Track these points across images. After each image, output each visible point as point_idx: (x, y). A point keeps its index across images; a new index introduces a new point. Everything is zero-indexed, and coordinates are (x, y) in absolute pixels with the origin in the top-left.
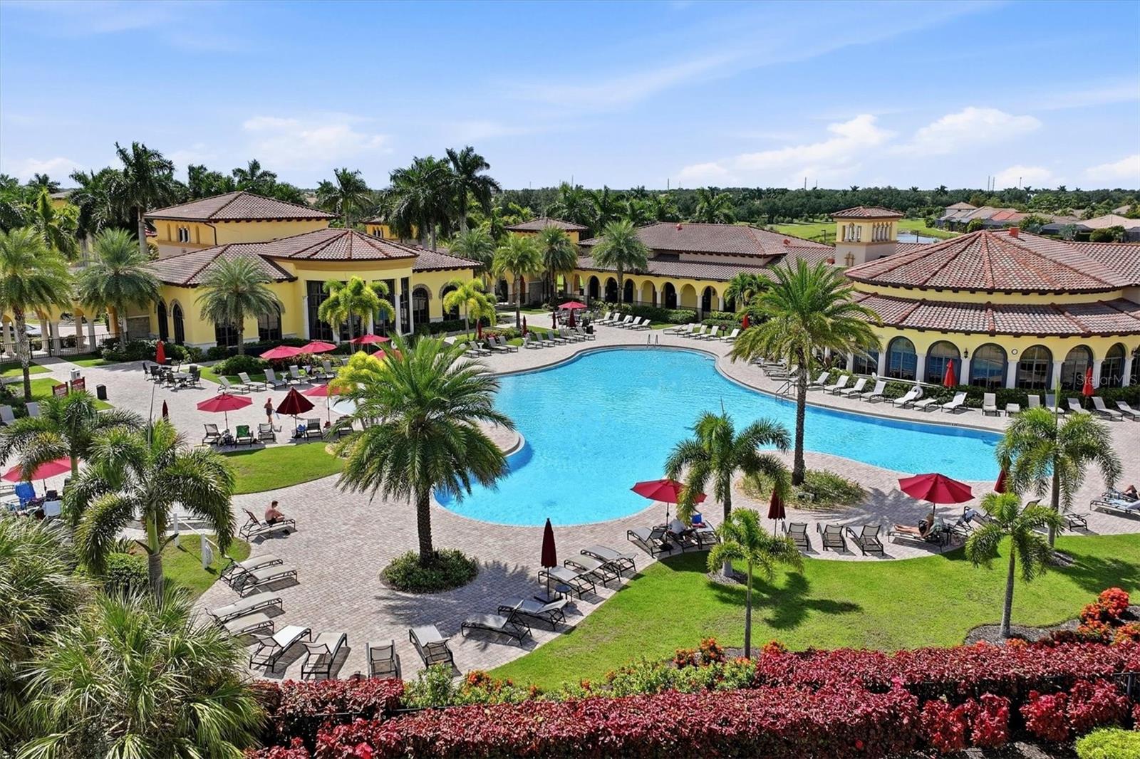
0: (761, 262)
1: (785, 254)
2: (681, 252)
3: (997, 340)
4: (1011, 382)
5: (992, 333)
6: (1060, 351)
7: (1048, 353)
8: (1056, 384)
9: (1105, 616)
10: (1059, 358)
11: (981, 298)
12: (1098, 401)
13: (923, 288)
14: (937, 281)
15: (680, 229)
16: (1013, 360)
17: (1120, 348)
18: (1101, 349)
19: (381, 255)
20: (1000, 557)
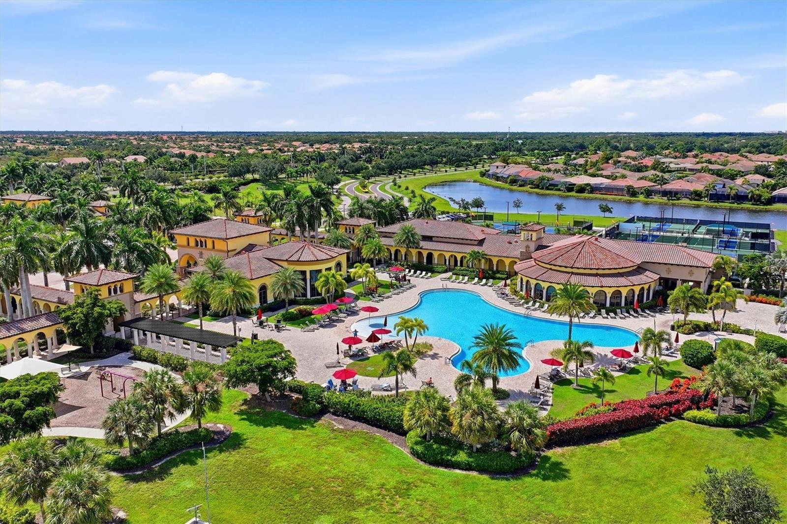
0: (476, 243)
1: (485, 239)
2: (434, 237)
3: (603, 289)
4: (608, 305)
5: (602, 287)
6: (624, 292)
7: (620, 292)
8: (623, 304)
9: (676, 386)
10: (624, 294)
11: (594, 272)
12: (639, 310)
13: (572, 268)
14: (577, 265)
15: (427, 223)
16: (609, 296)
17: (643, 288)
18: (637, 290)
19: (329, 257)
20: (640, 372)
